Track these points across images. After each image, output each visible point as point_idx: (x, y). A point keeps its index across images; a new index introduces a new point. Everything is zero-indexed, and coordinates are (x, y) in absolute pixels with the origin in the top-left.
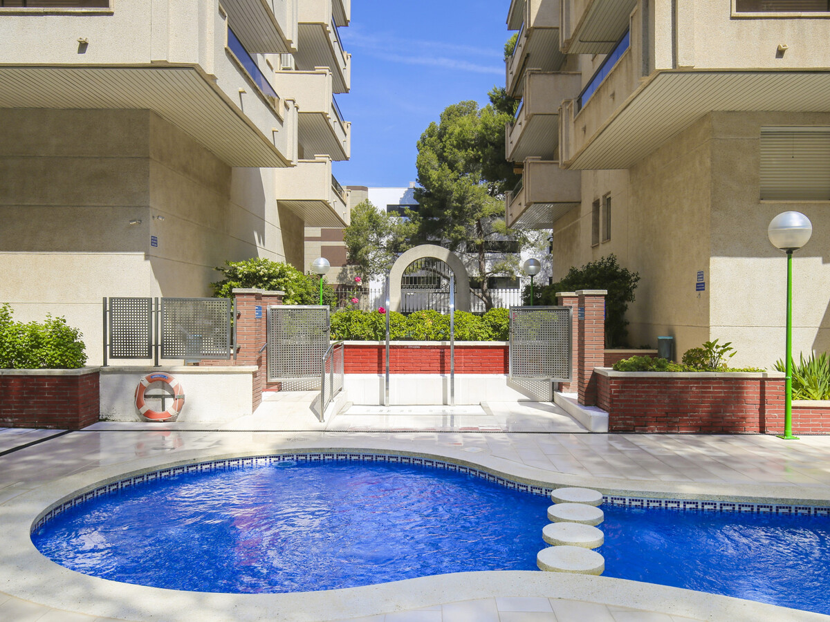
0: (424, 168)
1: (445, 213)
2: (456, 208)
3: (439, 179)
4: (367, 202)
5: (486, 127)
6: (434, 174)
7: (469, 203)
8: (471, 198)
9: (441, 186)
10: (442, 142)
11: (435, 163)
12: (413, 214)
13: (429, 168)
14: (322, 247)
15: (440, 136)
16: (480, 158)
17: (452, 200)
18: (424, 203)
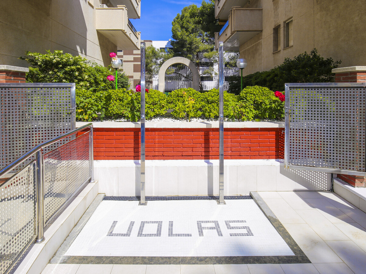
0: (175, 31)
1: (184, 49)
2: (188, 47)
3: (181, 35)
4: (152, 46)
5: (204, 7)
6: (179, 34)
7: (194, 45)
8: (194, 43)
9: (182, 38)
10: (182, 21)
11: (179, 29)
12: (171, 51)
13: (177, 31)
14: (134, 65)
15: (181, 19)
16: (201, 21)
17: (187, 44)
18: (175, 46)
